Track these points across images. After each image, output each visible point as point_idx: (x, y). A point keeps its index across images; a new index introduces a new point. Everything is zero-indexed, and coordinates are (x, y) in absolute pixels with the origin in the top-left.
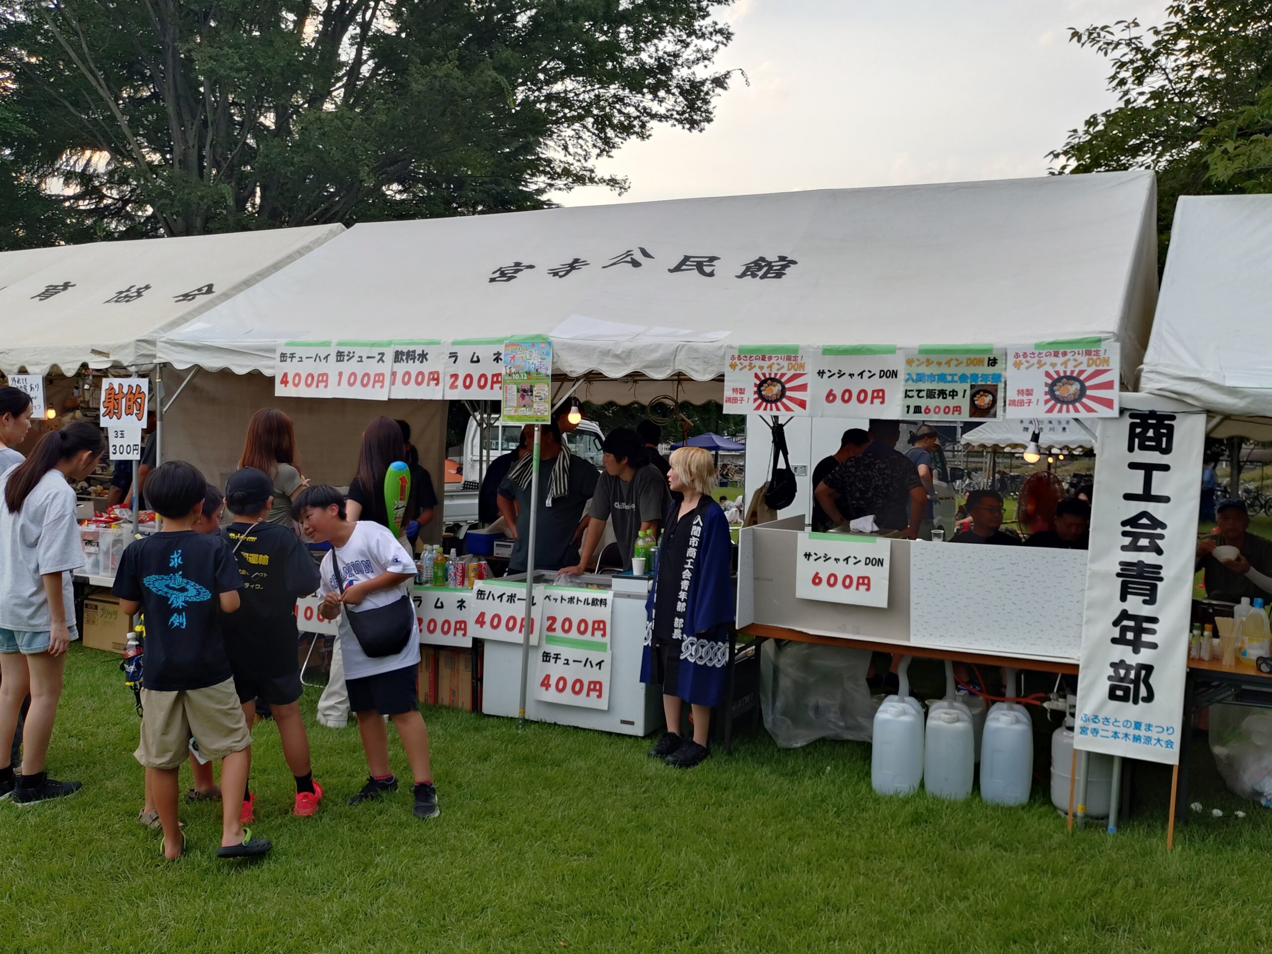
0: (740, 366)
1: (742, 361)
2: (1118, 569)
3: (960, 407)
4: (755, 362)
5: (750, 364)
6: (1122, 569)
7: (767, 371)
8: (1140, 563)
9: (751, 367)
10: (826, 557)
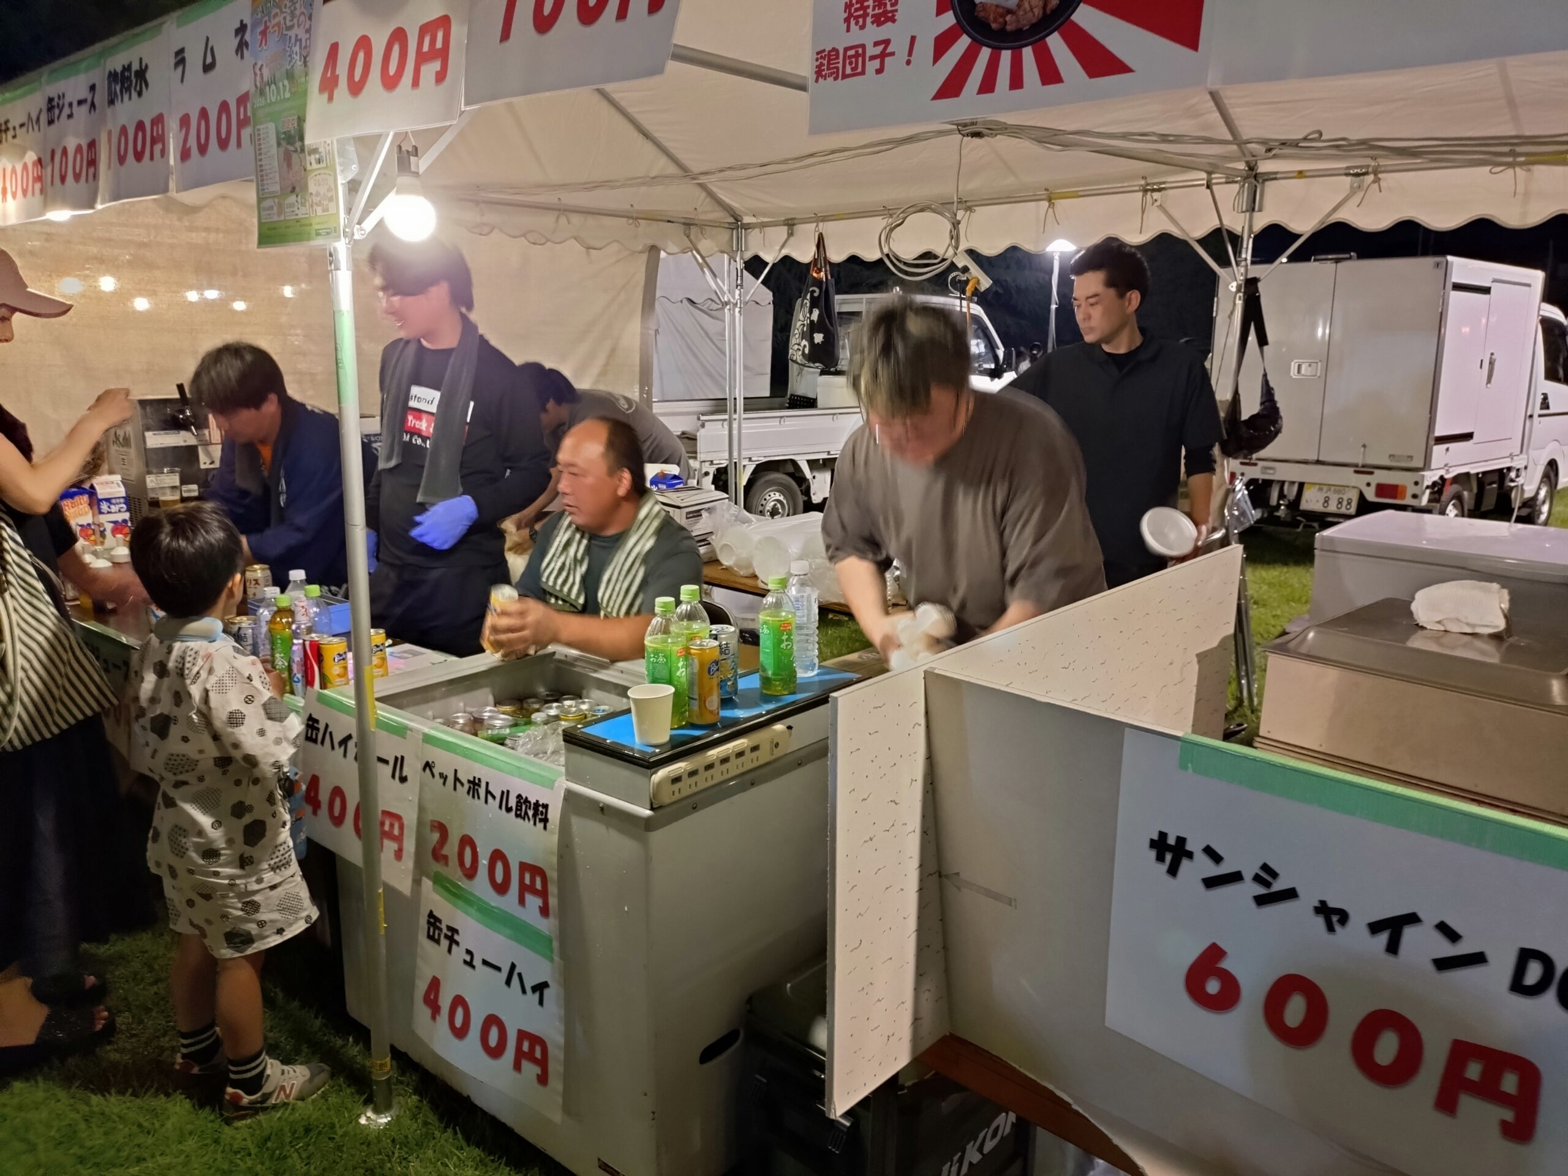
10: (1268, 885)
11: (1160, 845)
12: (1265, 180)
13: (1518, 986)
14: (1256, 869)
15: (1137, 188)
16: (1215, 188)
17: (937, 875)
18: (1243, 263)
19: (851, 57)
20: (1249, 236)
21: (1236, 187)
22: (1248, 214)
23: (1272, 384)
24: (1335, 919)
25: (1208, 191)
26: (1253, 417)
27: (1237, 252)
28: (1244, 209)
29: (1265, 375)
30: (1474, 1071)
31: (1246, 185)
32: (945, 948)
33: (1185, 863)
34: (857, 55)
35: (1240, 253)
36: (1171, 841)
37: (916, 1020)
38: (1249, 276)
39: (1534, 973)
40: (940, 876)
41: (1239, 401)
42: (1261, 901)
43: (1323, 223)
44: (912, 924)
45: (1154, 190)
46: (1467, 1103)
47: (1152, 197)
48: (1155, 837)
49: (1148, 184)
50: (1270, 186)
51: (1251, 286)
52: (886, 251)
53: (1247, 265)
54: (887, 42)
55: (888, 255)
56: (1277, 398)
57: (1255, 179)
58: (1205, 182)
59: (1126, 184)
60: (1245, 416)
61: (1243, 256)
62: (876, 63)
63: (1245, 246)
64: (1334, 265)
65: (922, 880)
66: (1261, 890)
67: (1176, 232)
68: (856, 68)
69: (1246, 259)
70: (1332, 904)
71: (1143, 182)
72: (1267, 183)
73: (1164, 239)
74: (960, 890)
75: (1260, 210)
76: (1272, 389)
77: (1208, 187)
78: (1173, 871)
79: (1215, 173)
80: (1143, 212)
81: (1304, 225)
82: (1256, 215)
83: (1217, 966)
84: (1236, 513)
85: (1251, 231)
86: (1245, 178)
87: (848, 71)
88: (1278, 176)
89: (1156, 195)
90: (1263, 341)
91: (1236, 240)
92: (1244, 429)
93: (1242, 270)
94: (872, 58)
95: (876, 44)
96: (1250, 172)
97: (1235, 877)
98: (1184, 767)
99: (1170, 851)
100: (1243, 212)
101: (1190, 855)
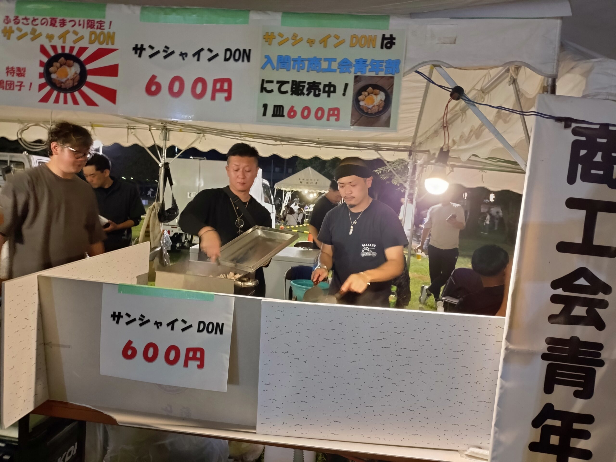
0: (17, 34)
1: (20, 25)
2: (543, 347)
3: (338, 109)
4: (40, 29)
5: (34, 31)
6: (549, 349)
7: (58, 43)
8: (574, 340)
9: (35, 36)
10: (142, 320)
11: (114, 316)
12: (169, 131)
13: (199, 331)
14: (139, 316)
15: (125, 127)
16: (152, 131)
17: (43, 345)
18: (163, 157)
19: (9, 84)
20: (165, 149)
21: (160, 132)
22: (164, 141)
23: (175, 198)
24: (159, 325)
25: (150, 132)
26: (169, 209)
27: (161, 153)
28: (163, 139)
29: (173, 195)
30: (191, 354)
31: (163, 131)
32: (47, 369)
33: (121, 319)
34: (11, 84)
35: (162, 154)
36: (117, 314)
37: (36, 395)
38: (166, 162)
39: (202, 326)
40: (44, 344)
41: (164, 204)
42: (141, 325)
43: (188, 147)
44: (34, 361)
45: (131, 129)
46: (190, 363)
47: (131, 131)
48: (112, 314)
49: (129, 126)
50: (171, 133)
51: (166, 165)
52: (20, 137)
53: (165, 158)
54: (22, 82)
55: (20, 139)
56: (177, 203)
57: (166, 130)
58: (148, 128)
59: (121, 125)
60: (166, 209)
61: (163, 155)
62: (18, 88)
63: (164, 151)
64: (199, 161)
65: (37, 346)
66: (141, 322)
67: (140, 144)
68: (10, 87)
69: (164, 156)
70: (158, 321)
71: (127, 125)
72: (170, 132)
73: (135, 146)
74: (52, 348)
75: (168, 140)
76: (175, 200)
77: (150, 130)
78: (117, 322)
79: (152, 126)
80: (128, 135)
81: (184, 147)
82: (167, 142)
83: (131, 346)
84: (165, 242)
85: (165, 147)
86: (163, 129)
87: (8, 87)
88: (174, 130)
89: (132, 130)
90: (171, 184)
91: (161, 149)
92: (166, 213)
93: (163, 159)
94: (17, 86)
95: (18, 82)
96: (164, 127)
97: (134, 320)
98: (119, 292)
99: (116, 317)
100: (162, 140)
101: (122, 317)
